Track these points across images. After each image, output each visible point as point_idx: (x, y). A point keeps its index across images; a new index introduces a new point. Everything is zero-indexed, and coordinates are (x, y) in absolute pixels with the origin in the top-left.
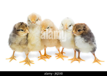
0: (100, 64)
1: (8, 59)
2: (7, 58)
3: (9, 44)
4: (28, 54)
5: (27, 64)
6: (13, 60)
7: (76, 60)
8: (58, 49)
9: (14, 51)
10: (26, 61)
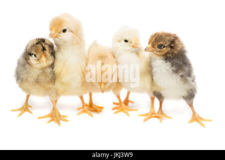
0: (203, 125)
1: (16, 110)
2: (14, 109)
3: (18, 79)
4: (56, 101)
5: (53, 122)
6: (26, 113)
7: (154, 116)
8: (118, 95)
9: (28, 94)
10: (52, 116)
